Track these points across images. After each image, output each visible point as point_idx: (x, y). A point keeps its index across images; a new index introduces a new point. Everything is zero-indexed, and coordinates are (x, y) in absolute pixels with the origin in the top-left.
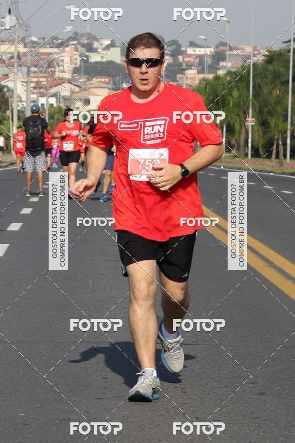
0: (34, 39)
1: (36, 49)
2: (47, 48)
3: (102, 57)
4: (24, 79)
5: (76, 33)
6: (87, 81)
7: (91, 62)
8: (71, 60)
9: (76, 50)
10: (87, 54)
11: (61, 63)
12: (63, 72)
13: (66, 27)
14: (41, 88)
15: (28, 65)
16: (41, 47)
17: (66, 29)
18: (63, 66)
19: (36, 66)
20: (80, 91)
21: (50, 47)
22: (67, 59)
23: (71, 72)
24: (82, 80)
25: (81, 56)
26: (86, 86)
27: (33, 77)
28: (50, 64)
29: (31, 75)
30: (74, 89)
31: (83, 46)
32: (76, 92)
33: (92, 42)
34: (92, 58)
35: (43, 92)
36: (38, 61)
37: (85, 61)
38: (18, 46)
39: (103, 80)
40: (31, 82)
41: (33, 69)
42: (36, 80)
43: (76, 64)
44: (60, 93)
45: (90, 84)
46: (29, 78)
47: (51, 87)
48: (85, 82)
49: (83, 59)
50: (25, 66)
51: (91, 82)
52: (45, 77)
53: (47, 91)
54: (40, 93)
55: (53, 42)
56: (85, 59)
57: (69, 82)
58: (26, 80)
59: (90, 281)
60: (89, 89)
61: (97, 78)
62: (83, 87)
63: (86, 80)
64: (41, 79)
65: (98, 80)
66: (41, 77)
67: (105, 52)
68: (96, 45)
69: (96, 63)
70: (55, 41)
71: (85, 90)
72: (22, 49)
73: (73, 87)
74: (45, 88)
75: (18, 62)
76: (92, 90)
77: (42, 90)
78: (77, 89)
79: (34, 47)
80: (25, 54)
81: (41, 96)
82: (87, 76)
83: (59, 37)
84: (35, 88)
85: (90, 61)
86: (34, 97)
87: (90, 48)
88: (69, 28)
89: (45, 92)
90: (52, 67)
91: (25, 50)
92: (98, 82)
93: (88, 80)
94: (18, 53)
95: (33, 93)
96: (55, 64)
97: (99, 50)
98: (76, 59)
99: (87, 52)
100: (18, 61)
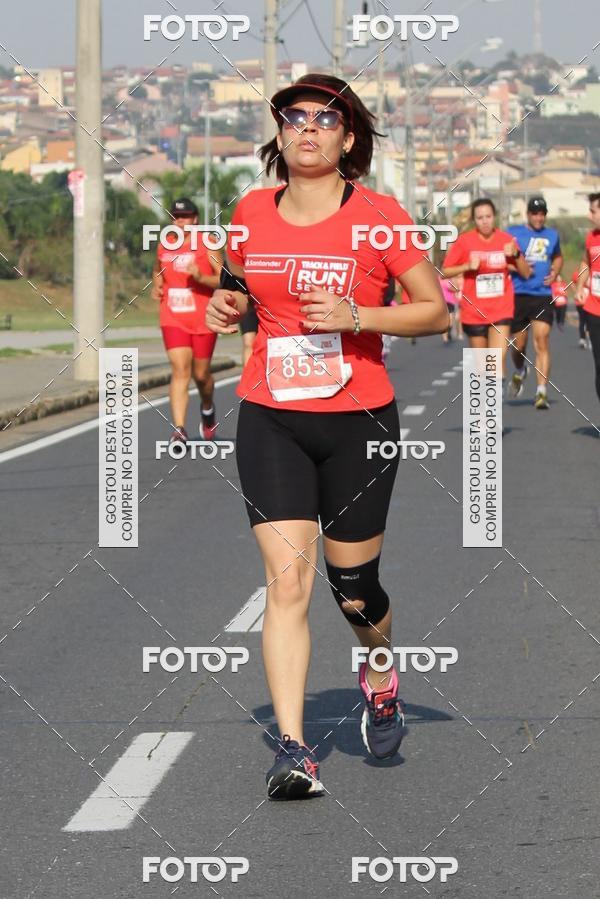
0: (422, 68)
1: (426, 88)
2: (449, 86)
3: (569, 106)
4: (400, 153)
5: (512, 55)
6: (536, 157)
7: (545, 118)
8: (503, 113)
9: (514, 91)
10: (537, 98)
11: (481, 120)
12: (484, 137)
13: (489, 41)
14: (436, 172)
15: (409, 122)
16: (435, 85)
17: (486, 44)
18: (485, 126)
19: (425, 126)
20: (522, 178)
21: (458, 85)
22: (493, 110)
23: (503, 138)
24: (525, 155)
25: (523, 103)
26: (533, 168)
27: (421, 150)
28: (457, 121)
29: (417, 145)
30: (508, 175)
31: (528, 81)
32: (514, 182)
33: (548, 73)
34: (548, 107)
35: (442, 183)
36: (429, 115)
37: (533, 115)
38: (385, 83)
39: (571, 154)
40: (417, 160)
41: (420, 132)
42: (425, 155)
43: (513, 120)
44: (478, 182)
45: (544, 163)
46: (411, 151)
47: (460, 171)
48: (532, 160)
49: (527, 111)
50: (401, 125)
51: (546, 158)
52: (445, 150)
53: (449, 178)
54: (434, 183)
55: (462, 74)
56: (531, 108)
57: (499, 159)
58: (403, 156)
59: (525, 584)
60: (542, 172)
61: (558, 150)
62: (528, 170)
63: (534, 154)
64: (437, 155)
65: (561, 154)
66: (438, 150)
67: (575, 94)
68: (555, 79)
69: (557, 118)
70: (467, 72)
71: (532, 175)
72: (394, 89)
73: (506, 169)
74: (446, 172)
75: (385, 119)
76: (548, 176)
77: (438, 178)
78: (515, 174)
79: (421, 85)
80: (402, 101)
81: (437, 190)
82: (537, 146)
83: (476, 63)
84: (424, 173)
85: (542, 113)
86: (421, 192)
87: (543, 86)
88: (494, 43)
89: (446, 180)
90: (460, 129)
91: (403, 92)
92: (560, 158)
93: (540, 154)
94: (386, 97)
95: (422, 184)
96: (468, 121)
97: (563, 90)
98: (513, 111)
99: (537, 94)
100: (386, 115)
